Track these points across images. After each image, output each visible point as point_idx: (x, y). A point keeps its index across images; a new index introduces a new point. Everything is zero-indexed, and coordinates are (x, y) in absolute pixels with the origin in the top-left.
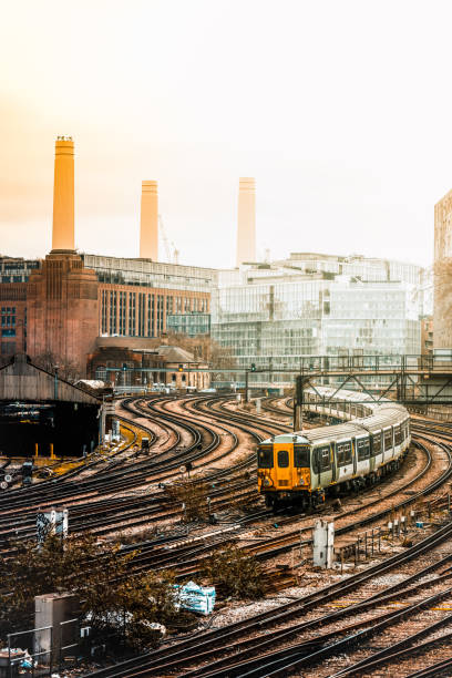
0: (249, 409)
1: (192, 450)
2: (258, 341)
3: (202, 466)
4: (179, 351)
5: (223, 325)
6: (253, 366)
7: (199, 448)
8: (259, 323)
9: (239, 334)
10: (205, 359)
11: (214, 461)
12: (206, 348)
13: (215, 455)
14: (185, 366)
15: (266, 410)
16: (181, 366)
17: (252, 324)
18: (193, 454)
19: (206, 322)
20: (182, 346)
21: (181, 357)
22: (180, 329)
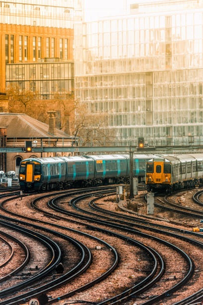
0: (136, 210)
1: (49, 274)
2: (149, 102)
3: (62, 298)
4: (27, 121)
5: (94, 79)
6: (141, 140)
7: (60, 270)
8: (149, 74)
9: (119, 91)
10: (67, 132)
11: (83, 289)
12: (67, 114)
13: (85, 280)
14: (35, 143)
15: (163, 210)
16: (29, 144)
17: (138, 75)
18: (49, 280)
19: (67, 75)
20: (30, 113)
21: (28, 129)
22: (27, 85)
